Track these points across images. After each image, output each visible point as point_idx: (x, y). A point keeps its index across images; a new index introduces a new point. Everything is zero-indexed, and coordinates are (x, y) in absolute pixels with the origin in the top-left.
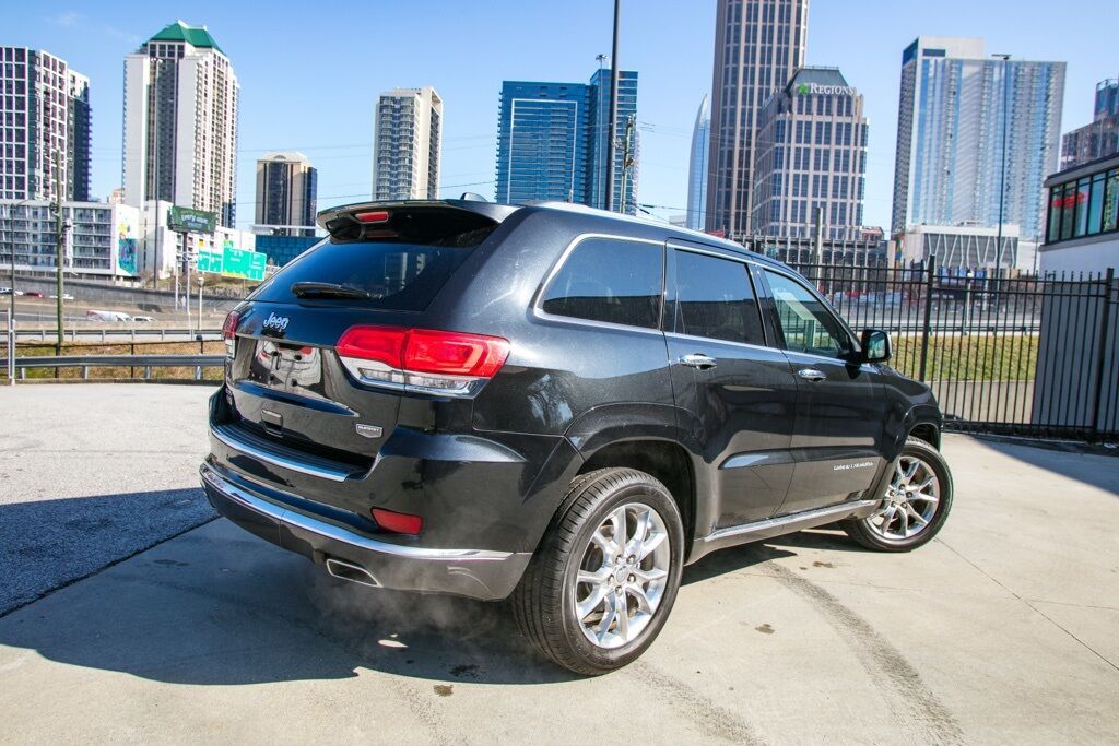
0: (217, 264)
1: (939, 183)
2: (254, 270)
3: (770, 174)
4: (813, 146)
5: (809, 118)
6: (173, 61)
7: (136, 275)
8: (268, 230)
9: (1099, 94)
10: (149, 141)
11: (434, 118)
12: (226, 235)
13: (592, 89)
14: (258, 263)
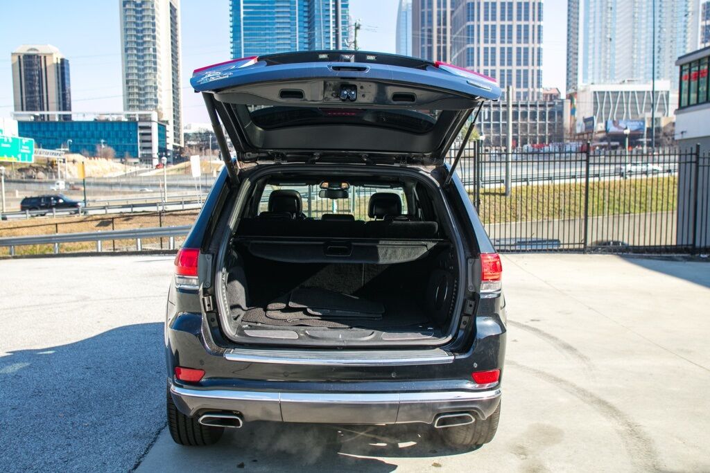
1: (603, 49)
2: (23, 154)
3: (464, 48)
4: (498, 23)
8: (28, 116)
11: (173, 10)
14: (27, 148)
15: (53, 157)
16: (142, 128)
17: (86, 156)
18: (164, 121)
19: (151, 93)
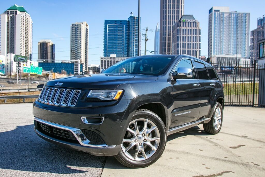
0: (29, 71)
1: (220, 44)
2: (39, 72)
3: (176, 43)
4: (187, 35)
5: (186, 28)
6: (14, 15)
7: (5, 74)
8: (42, 61)
9: (258, 21)
10: (8, 37)
11: (87, 30)
12: (30, 63)
13: (129, 21)
14: (40, 70)
15: (48, 73)
16: (75, 65)
17: (58, 74)
18: (82, 63)
19: (79, 55)
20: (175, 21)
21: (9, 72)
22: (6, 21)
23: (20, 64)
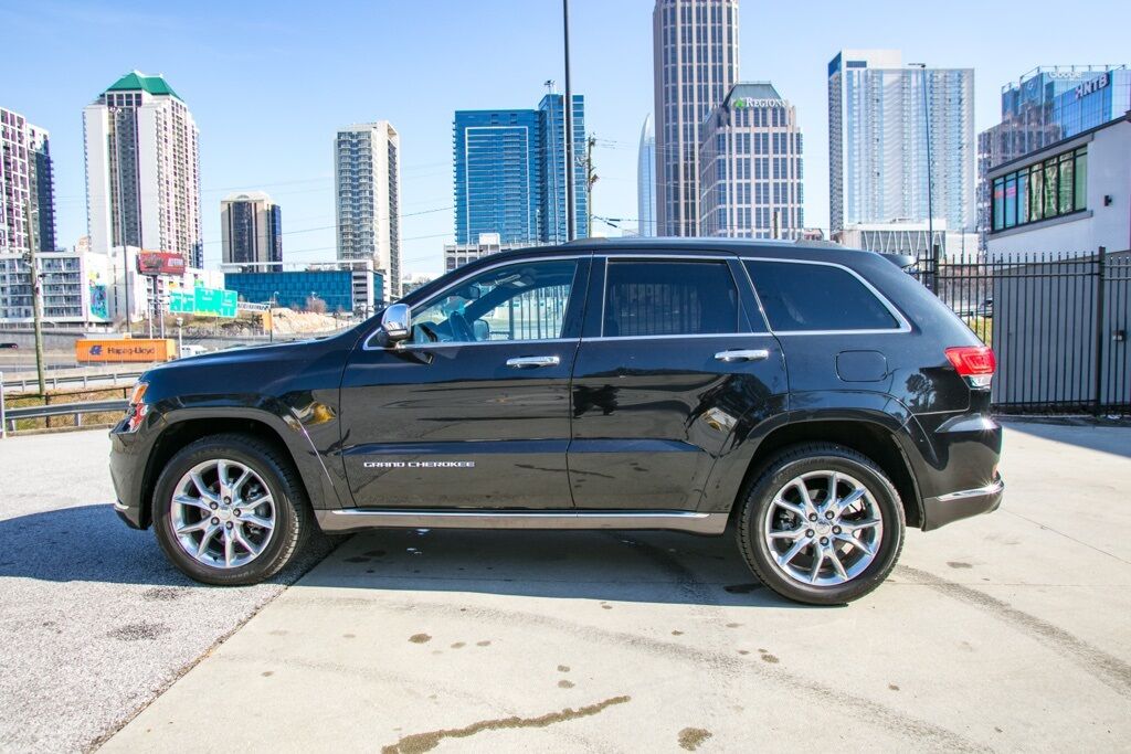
0: (189, 304)
1: (870, 184)
2: (226, 308)
3: (715, 185)
4: (753, 156)
5: (747, 130)
6: (131, 110)
7: (108, 320)
8: (235, 268)
9: (1004, 96)
10: (113, 188)
11: (391, 149)
12: (196, 275)
13: (541, 113)
14: (230, 301)
15: (258, 312)
16: (356, 278)
17: (295, 310)
18: (380, 270)
19: (367, 240)
20: (707, 107)
21: (122, 313)
22: (106, 130)
23: (160, 281)
